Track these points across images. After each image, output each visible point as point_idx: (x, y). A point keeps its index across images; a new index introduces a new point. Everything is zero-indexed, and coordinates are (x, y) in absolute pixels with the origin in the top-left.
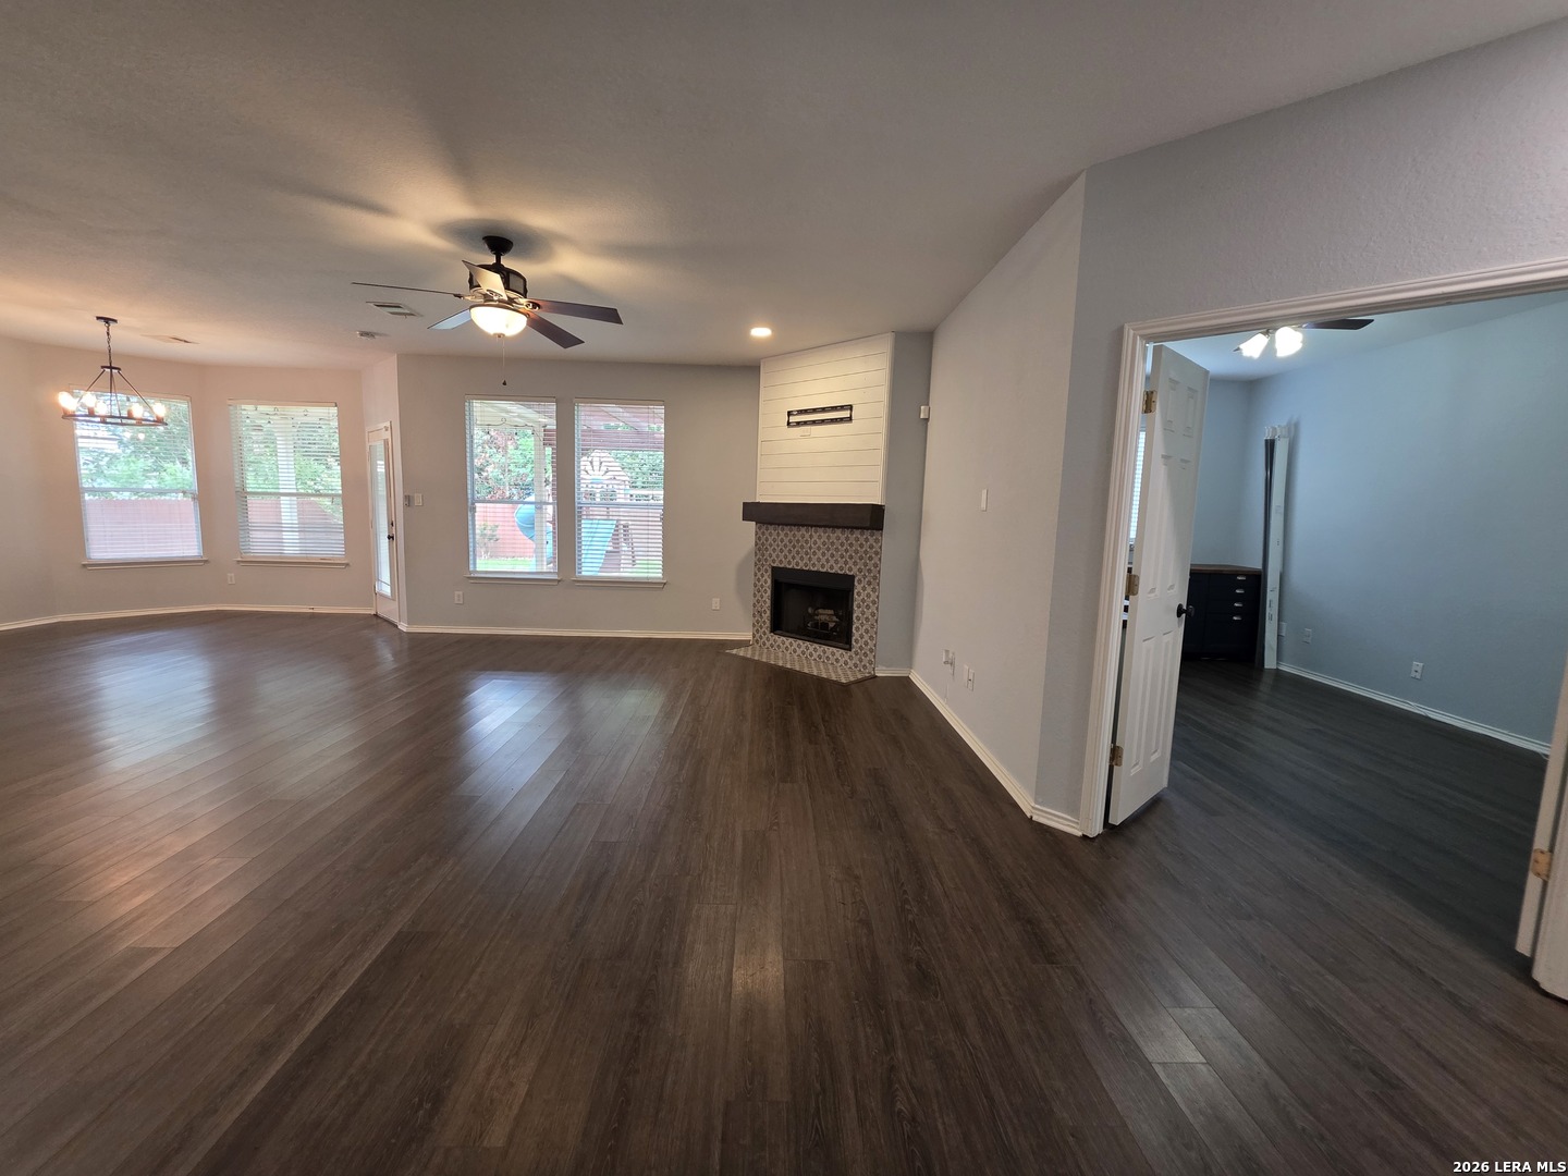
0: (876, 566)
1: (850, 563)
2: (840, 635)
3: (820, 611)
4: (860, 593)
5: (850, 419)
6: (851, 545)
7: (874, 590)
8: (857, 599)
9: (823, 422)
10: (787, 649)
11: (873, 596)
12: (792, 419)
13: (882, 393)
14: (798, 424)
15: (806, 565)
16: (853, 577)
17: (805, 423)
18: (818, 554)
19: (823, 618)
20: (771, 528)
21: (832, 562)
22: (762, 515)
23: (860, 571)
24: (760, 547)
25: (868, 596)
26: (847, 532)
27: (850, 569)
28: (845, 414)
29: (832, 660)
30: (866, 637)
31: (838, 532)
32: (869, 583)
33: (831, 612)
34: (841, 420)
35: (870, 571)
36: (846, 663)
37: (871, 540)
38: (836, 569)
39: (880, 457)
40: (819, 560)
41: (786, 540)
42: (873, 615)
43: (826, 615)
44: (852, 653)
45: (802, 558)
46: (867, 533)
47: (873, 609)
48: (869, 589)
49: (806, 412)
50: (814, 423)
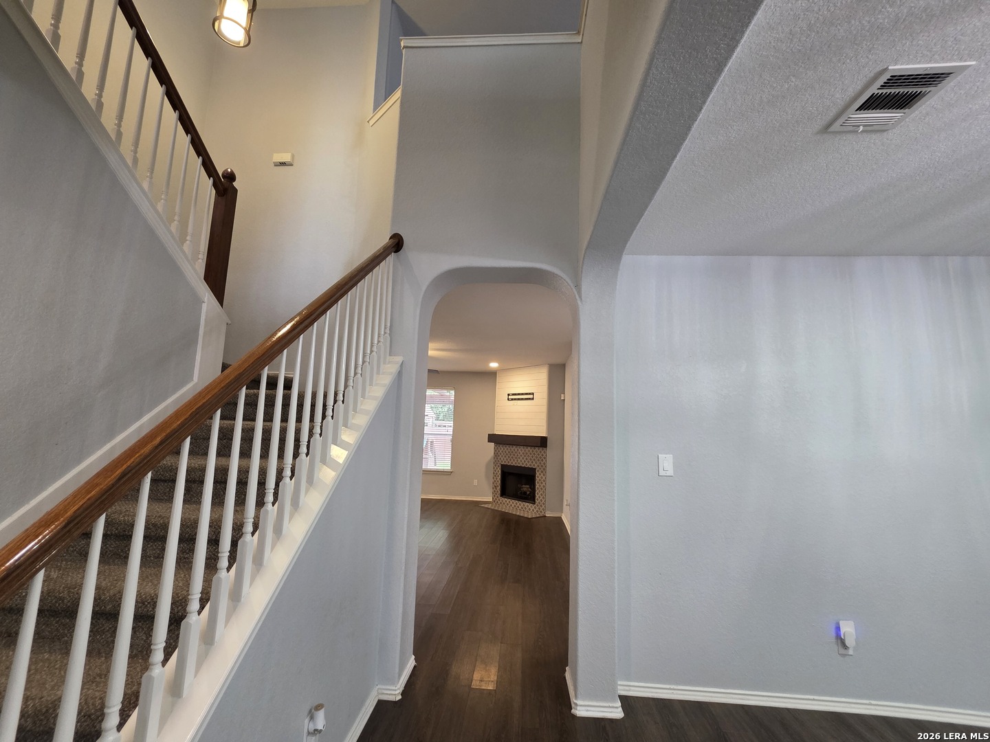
0: (544, 464)
1: (534, 462)
2: (530, 497)
3: (524, 486)
4: (538, 477)
5: (533, 399)
6: (534, 454)
7: (544, 475)
8: (537, 479)
9: (522, 399)
10: (508, 504)
11: (544, 478)
12: (510, 397)
13: (545, 389)
14: (512, 399)
16: (535, 469)
17: (515, 399)
18: (521, 458)
19: (525, 489)
20: (501, 446)
21: (527, 462)
22: (498, 440)
23: (538, 466)
24: (496, 455)
25: (542, 478)
26: (533, 448)
27: (534, 465)
28: (531, 396)
29: (527, 509)
30: (542, 497)
31: (529, 448)
32: (542, 472)
33: (528, 486)
34: (529, 399)
35: (542, 466)
36: (533, 510)
37: (542, 452)
38: (528, 466)
39: (544, 416)
40: (521, 461)
41: (507, 452)
42: (544, 486)
43: (526, 488)
44: (535, 505)
45: (514, 460)
46: (541, 449)
47: (543, 483)
48: (542, 475)
49: (515, 394)
50: (519, 399)
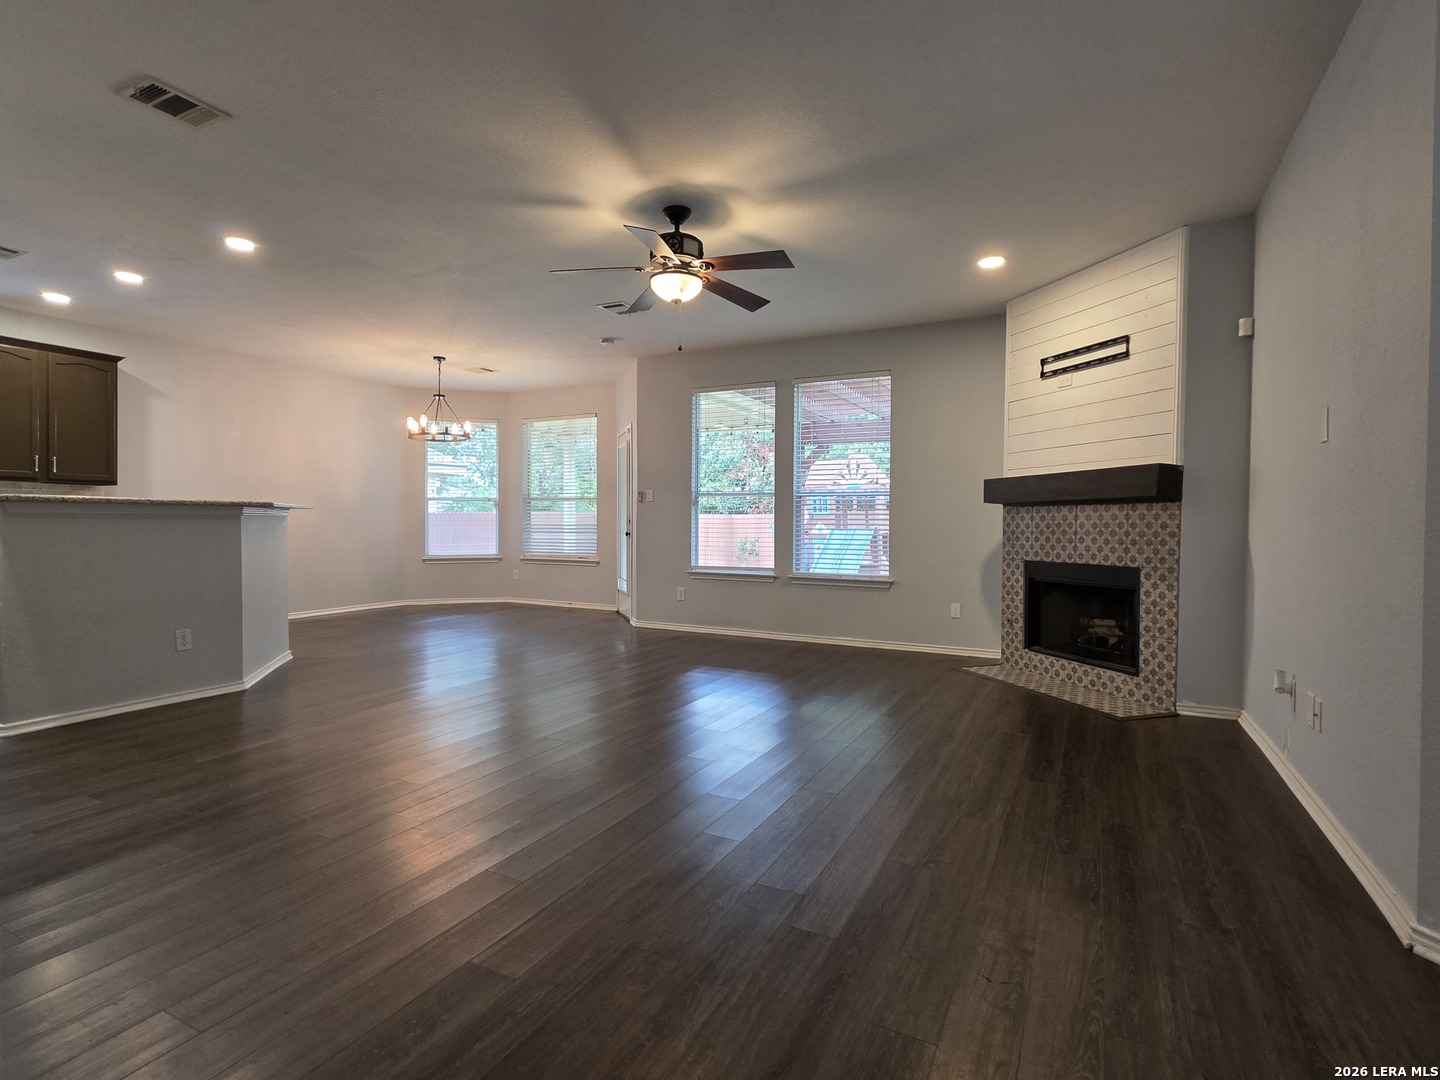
0: (1172, 552)
1: (1133, 551)
2: (1123, 655)
3: (1097, 621)
4: (1149, 594)
5: (1126, 355)
6: (1134, 525)
7: (1170, 588)
8: (1145, 603)
9: (1088, 365)
10: (1047, 670)
11: (1170, 597)
12: (1048, 368)
13: (1173, 313)
14: (1055, 373)
15: (1070, 556)
16: (1137, 571)
17: (1065, 370)
18: (1087, 540)
19: (1100, 631)
20: (1023, 510)
21: (1106, 551)
22: (1009, 493)
23: (1148, 561)
24: (1010, 536)
25: (1162, 596)
26: (1127, 508)
27: (1133, 560)
28: (1121, 348)
29: (1111, 688)
30: (1161, 657)
31: (1114, 508)
32: (1163, 578)
33: (1112, 623)
34: (1114, 358)
35: (1163, 560)
36: (1131, 693)
37: (1164, 517)
38: (1112, 560)
39: (1172, 400)
40: (1088, 549)
41: (1042, 525)
42: (1170, 623)
43: (1103, 627)
44: (1139, 679)
45: (1064, 548)
46: (1157, 507)
47: (1170, 614)
48: (1162, 587)
49: (1065, 356)
50: (1076, 368)
